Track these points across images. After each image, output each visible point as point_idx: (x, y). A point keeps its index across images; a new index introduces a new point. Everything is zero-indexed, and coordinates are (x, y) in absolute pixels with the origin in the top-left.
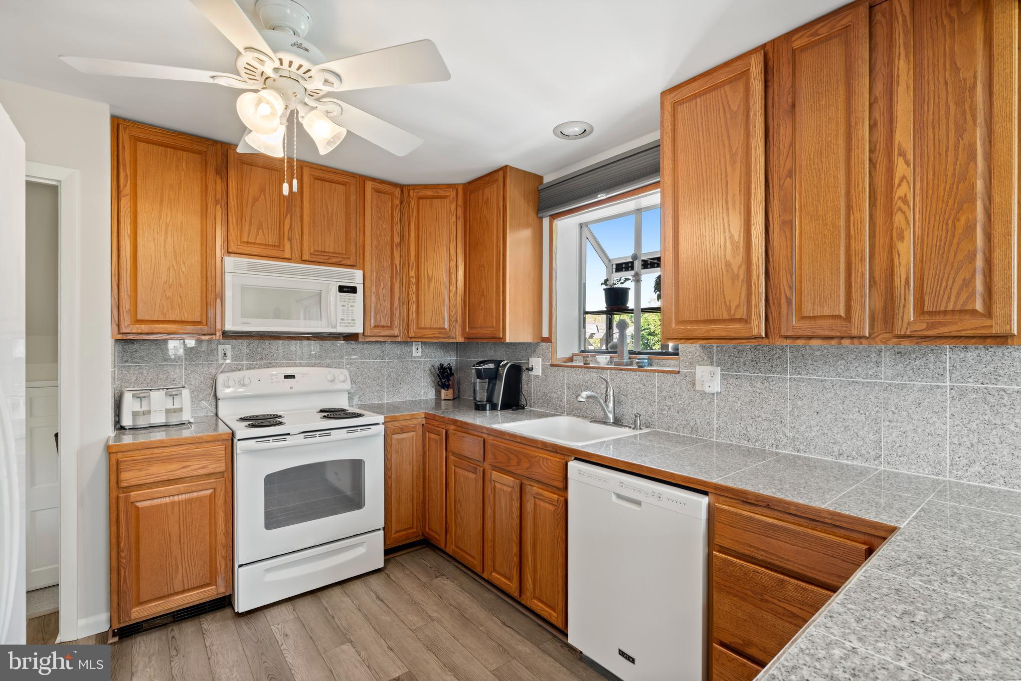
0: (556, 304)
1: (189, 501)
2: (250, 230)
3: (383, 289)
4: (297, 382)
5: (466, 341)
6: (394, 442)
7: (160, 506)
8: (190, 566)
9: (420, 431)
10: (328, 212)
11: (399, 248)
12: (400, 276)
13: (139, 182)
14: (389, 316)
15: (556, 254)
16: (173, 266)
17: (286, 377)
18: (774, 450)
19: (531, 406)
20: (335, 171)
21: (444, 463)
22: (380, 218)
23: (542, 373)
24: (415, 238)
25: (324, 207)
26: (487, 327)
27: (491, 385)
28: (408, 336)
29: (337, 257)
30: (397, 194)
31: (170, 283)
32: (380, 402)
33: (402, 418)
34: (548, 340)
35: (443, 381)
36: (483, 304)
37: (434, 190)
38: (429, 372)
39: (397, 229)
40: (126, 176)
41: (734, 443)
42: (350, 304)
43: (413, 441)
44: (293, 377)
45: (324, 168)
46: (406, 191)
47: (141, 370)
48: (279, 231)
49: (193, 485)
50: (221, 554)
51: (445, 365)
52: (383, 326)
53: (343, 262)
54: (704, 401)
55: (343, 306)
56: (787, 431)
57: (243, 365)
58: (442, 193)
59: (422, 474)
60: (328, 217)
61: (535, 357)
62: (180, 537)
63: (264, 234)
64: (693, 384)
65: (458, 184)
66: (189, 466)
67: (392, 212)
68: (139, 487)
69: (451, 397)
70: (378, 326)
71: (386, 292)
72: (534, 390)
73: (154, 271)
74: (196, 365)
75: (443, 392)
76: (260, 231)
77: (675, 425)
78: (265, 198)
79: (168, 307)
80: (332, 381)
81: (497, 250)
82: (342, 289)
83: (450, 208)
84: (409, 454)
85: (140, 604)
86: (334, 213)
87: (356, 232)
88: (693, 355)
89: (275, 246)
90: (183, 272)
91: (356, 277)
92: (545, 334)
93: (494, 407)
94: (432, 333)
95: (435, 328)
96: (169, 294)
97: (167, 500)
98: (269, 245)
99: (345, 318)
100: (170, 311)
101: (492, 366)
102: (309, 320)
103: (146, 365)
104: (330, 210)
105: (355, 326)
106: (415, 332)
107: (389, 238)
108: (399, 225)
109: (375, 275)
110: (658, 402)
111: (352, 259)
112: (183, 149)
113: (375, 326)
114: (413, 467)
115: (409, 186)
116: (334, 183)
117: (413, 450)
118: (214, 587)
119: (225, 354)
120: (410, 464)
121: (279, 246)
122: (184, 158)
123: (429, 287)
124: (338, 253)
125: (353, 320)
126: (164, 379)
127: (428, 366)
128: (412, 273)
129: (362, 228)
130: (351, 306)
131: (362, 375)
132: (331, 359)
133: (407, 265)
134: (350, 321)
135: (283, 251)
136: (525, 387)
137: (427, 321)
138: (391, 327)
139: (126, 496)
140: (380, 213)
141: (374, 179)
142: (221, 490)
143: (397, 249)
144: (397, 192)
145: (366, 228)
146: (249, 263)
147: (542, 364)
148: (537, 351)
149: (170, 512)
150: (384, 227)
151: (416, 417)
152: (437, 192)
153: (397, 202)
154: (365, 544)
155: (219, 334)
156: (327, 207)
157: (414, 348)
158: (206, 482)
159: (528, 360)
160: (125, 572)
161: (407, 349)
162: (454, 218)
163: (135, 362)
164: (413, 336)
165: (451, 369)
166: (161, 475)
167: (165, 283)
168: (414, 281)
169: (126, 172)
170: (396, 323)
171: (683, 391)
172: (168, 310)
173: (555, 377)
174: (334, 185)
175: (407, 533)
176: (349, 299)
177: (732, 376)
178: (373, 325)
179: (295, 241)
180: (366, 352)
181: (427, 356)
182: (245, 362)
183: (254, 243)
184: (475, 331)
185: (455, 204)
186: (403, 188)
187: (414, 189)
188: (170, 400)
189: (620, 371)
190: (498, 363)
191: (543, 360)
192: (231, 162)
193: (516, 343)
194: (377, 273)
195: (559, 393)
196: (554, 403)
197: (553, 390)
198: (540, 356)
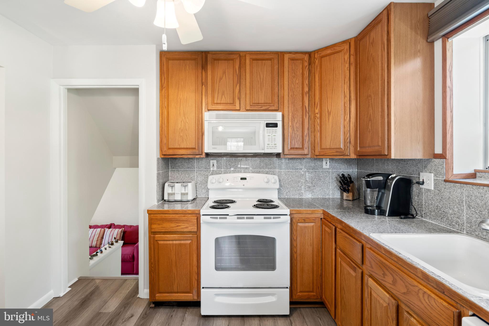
0: (452, 121)
1: (180, 245)
2: (218, 97)
3: (296, 123)
4: (247, 182)
5: (358, 157)
6: (298, 228)
7: (167, 244)
8: (181, 280)
9: (319, 224)
10: (260, 79)
11: (308, 95)
12: (309, 114)
13: (169, 80)
14: (301, 141)
15: (451, 72)
16: (183, 120)
17: (242, 179)
19: (422, 217)
20: (264, 53)
21: (334, 253)
22: (294, 77)
23: (435, 188)
24: (319, 86)
25: (258, 76)
26: (374, 146)
27: (380, 193)
28: (315, 154)
29: (267, 106)
30: (306, 59)
31: (182, 129)
32: (300, 197)
33: (305, 212)
34: (442, 156)
35: (344, 186)
36: (370, 127)
37: (332, 49)
38: (336, 179)
39: (306, 82)
40: (165, 78)
42: (273, 134)
43: (313, 229)
44: (245, 179)
45: (259, 53)
46: (312, 55)
47: (179, 172)
48: (233, 95)
49: (181, 236)
50: (195, 277)
51: (346, 175)
52: (297, 148)
53: (270, 109)
55: (269, 136)
57: (222, 171)
58: (338, 49)
59: (320, 254)
60: (260, 82)
61: (426, 172)
62: (176, 263)
63: (225, 97)
65: (351, 39)
66: (180, 226)
67: (302, 71)
68: (160, 233)
69: (351, 198)
70: (293, 148)
71: (299, 125)
72: (425, 203)
73: (175, 124)
74: (201, 171)
75: (345, 194)
76: (223, 96)
78: (226, 76)
79: (181, 141)
80: (267, 182)
81: (382, 80)
82: (268, 125)
83: (344, 58)
84: (311, 239)
85: (160, 293)
86: (264, 79)
87: (279, 88)
89: (231, 103)
90: (187, 123)
91: (277, 117)
92: (438, 150)
93: (382, 213)
94: (331, 152)
95: (333, 149)
96: (182, 134)
97: (171, 242)
98: (228, 103)
99: (270, 143)
100: (182, 143)
101: (381, 178)
102: (251, 145)
103: (181, 170)
104: (262, 77)
105: (276, 149)
106: (319, 152)
107: (301, 89)
108: (307, 79)
109: (291, 114)
111: (275, 106)
112: (187, 59)
113: (291, 148)
114: (313, 248)
115: (315, 51)
116: (264, 60)
117: (313, 236)
118: (192, 295)
119: (213, 165)
120: (311, 245)
121: (233, 103)
122: (188, 64)
123: (329, 119)
124: (267, 103)
125: (275, 144)
126: (187, 177)
127: (335, 175)
128: (317, 111)
129: (282, 85)
130: (274, 136)
131: (288, 179)
132: (269, 169)
133: (314, 106)
134: (273, 145)
135: (235, 106)
136: (415, 199)
137: (328, 143)
138: (302, 148)
139: (154, 236)
140: (294, 73)
141: (290, 53)
142: (195, 241)
143: (306, 96)
144: (306, 57)
145: (285, 85)
146: (217, 114)
147: (434, 180)
148: (429, 167)
149: (172, 249)
150: (297, 82)
151: (316, 212)
152: (334, 49)
153: (306, 64)
154: (276, 295)
155: (204, 154)
156: (260, 76)
157: (324, 163)
158: (188, 236)
159: (419, 175)
160: (153, 275)
161: (319, 163)
162: (347, 65)
163: (176, 169)
164: (318, 154)
165: (350, 178)
166: (167, 228)
167: (180, 129)
168: (318, 116)
169: (165, 77)
170: (306, 145)
172: (181, 143)
173: (450, 192)
174: (264, 61)
175: (309, 295)
176: (272, 131)
178: (289, 148)
179: (242, 99)
180: (290, 165)
181: (334, 168)
182: (223, 170)
183: (220, 103)
184: (364, 150)
185: (348, 54)
186: (310, 54)
187: (318, 52)
188: (183, 188)
190: (387, 176)
191: (435, 175)
192: (209, 61)
193: (406, 159)
194: (292, 113)
195: (456, 210)
196: (450, 219)
197: (448, 206)
198: (432, 171)
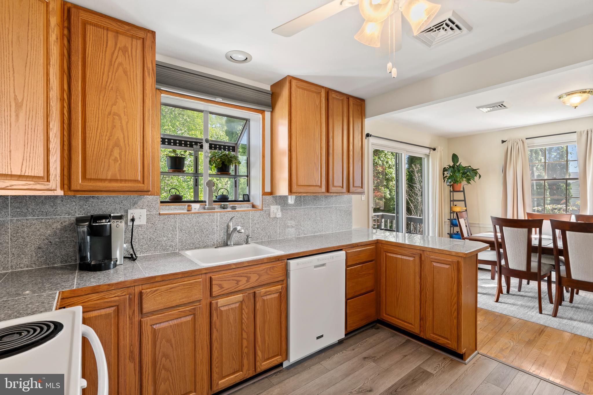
18: (298, 236)
23: (147, 222)
41: (285, 238)
54: (274, 222)
56: (302, 228)
61: (137, 208)
64: (269, 215)
72: (135, 239)
77: (260, 237)
88: (269, 201)
110: (252, 227)
147: (147, 215)
148: (140, 203)
171: (265, 219)
177: (285, 209)
189: (228, 213)
191: (148, 211)
195: (170, 236)
196: (164, 245)
197: (163, 235)
198: (144, 207)
